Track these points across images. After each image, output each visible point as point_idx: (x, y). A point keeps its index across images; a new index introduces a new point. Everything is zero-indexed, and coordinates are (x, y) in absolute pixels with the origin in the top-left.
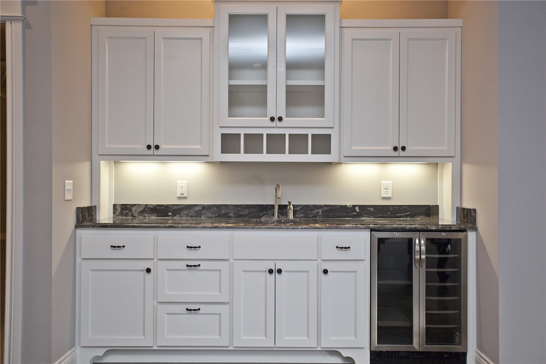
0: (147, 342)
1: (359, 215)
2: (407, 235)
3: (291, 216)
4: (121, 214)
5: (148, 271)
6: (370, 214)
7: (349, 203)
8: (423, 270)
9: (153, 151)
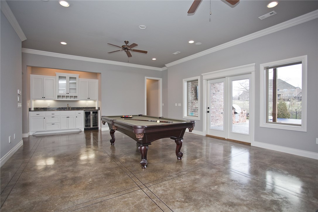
0: (44, 130)
1: (83, 109)
2: (89, 111)
3: (70, 109)
4: (35, 109)
5: (44, 118)
6: (84, 109)
7: (81, 107)
8: (92, 116)
9: (44, 98)
